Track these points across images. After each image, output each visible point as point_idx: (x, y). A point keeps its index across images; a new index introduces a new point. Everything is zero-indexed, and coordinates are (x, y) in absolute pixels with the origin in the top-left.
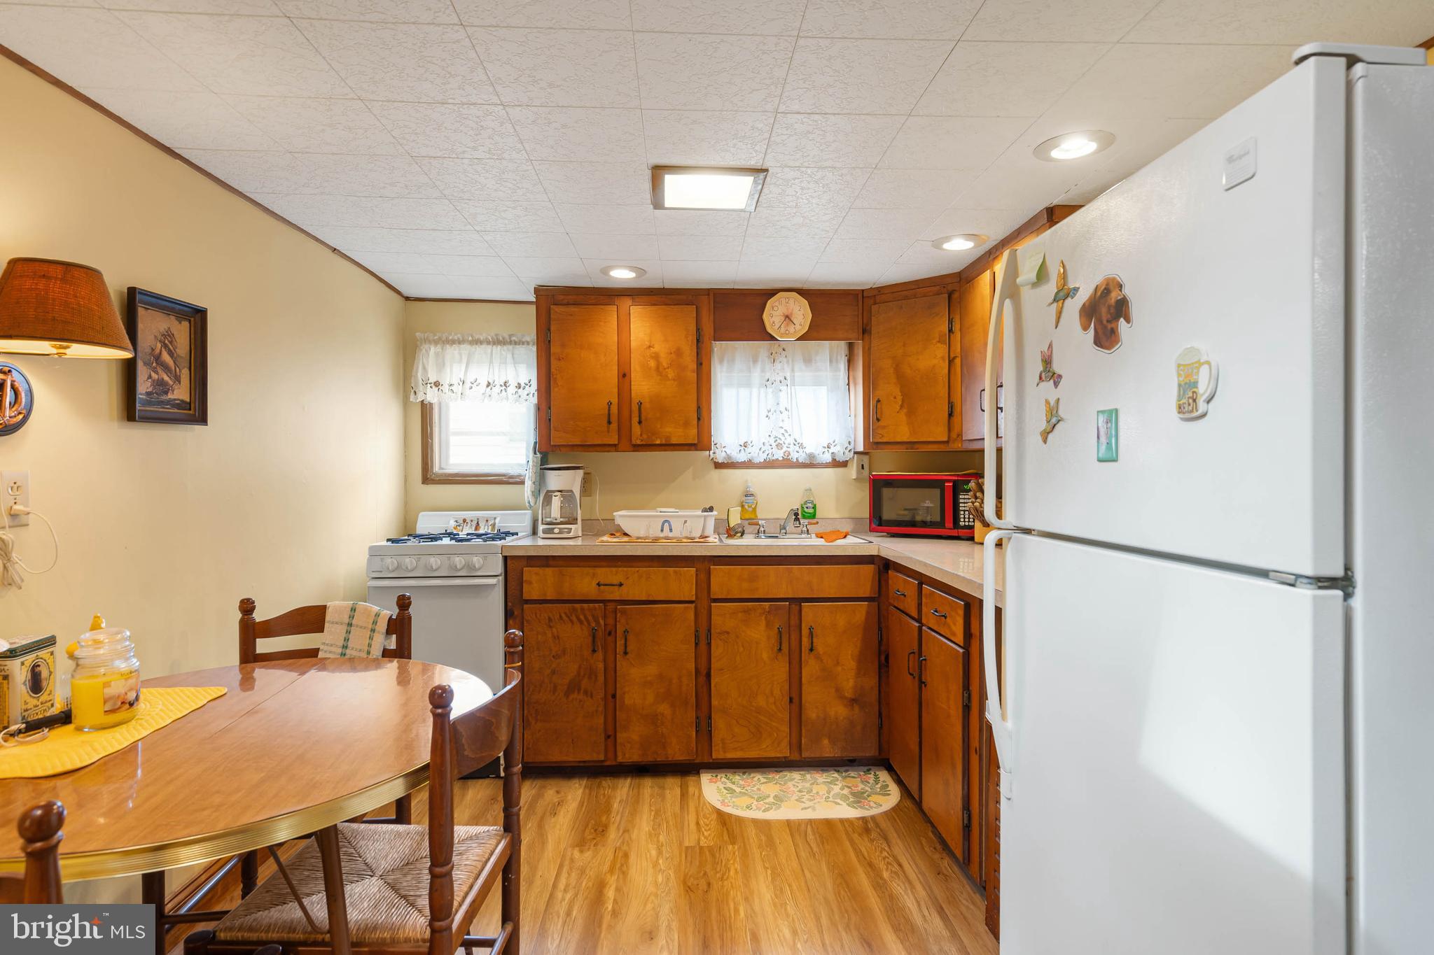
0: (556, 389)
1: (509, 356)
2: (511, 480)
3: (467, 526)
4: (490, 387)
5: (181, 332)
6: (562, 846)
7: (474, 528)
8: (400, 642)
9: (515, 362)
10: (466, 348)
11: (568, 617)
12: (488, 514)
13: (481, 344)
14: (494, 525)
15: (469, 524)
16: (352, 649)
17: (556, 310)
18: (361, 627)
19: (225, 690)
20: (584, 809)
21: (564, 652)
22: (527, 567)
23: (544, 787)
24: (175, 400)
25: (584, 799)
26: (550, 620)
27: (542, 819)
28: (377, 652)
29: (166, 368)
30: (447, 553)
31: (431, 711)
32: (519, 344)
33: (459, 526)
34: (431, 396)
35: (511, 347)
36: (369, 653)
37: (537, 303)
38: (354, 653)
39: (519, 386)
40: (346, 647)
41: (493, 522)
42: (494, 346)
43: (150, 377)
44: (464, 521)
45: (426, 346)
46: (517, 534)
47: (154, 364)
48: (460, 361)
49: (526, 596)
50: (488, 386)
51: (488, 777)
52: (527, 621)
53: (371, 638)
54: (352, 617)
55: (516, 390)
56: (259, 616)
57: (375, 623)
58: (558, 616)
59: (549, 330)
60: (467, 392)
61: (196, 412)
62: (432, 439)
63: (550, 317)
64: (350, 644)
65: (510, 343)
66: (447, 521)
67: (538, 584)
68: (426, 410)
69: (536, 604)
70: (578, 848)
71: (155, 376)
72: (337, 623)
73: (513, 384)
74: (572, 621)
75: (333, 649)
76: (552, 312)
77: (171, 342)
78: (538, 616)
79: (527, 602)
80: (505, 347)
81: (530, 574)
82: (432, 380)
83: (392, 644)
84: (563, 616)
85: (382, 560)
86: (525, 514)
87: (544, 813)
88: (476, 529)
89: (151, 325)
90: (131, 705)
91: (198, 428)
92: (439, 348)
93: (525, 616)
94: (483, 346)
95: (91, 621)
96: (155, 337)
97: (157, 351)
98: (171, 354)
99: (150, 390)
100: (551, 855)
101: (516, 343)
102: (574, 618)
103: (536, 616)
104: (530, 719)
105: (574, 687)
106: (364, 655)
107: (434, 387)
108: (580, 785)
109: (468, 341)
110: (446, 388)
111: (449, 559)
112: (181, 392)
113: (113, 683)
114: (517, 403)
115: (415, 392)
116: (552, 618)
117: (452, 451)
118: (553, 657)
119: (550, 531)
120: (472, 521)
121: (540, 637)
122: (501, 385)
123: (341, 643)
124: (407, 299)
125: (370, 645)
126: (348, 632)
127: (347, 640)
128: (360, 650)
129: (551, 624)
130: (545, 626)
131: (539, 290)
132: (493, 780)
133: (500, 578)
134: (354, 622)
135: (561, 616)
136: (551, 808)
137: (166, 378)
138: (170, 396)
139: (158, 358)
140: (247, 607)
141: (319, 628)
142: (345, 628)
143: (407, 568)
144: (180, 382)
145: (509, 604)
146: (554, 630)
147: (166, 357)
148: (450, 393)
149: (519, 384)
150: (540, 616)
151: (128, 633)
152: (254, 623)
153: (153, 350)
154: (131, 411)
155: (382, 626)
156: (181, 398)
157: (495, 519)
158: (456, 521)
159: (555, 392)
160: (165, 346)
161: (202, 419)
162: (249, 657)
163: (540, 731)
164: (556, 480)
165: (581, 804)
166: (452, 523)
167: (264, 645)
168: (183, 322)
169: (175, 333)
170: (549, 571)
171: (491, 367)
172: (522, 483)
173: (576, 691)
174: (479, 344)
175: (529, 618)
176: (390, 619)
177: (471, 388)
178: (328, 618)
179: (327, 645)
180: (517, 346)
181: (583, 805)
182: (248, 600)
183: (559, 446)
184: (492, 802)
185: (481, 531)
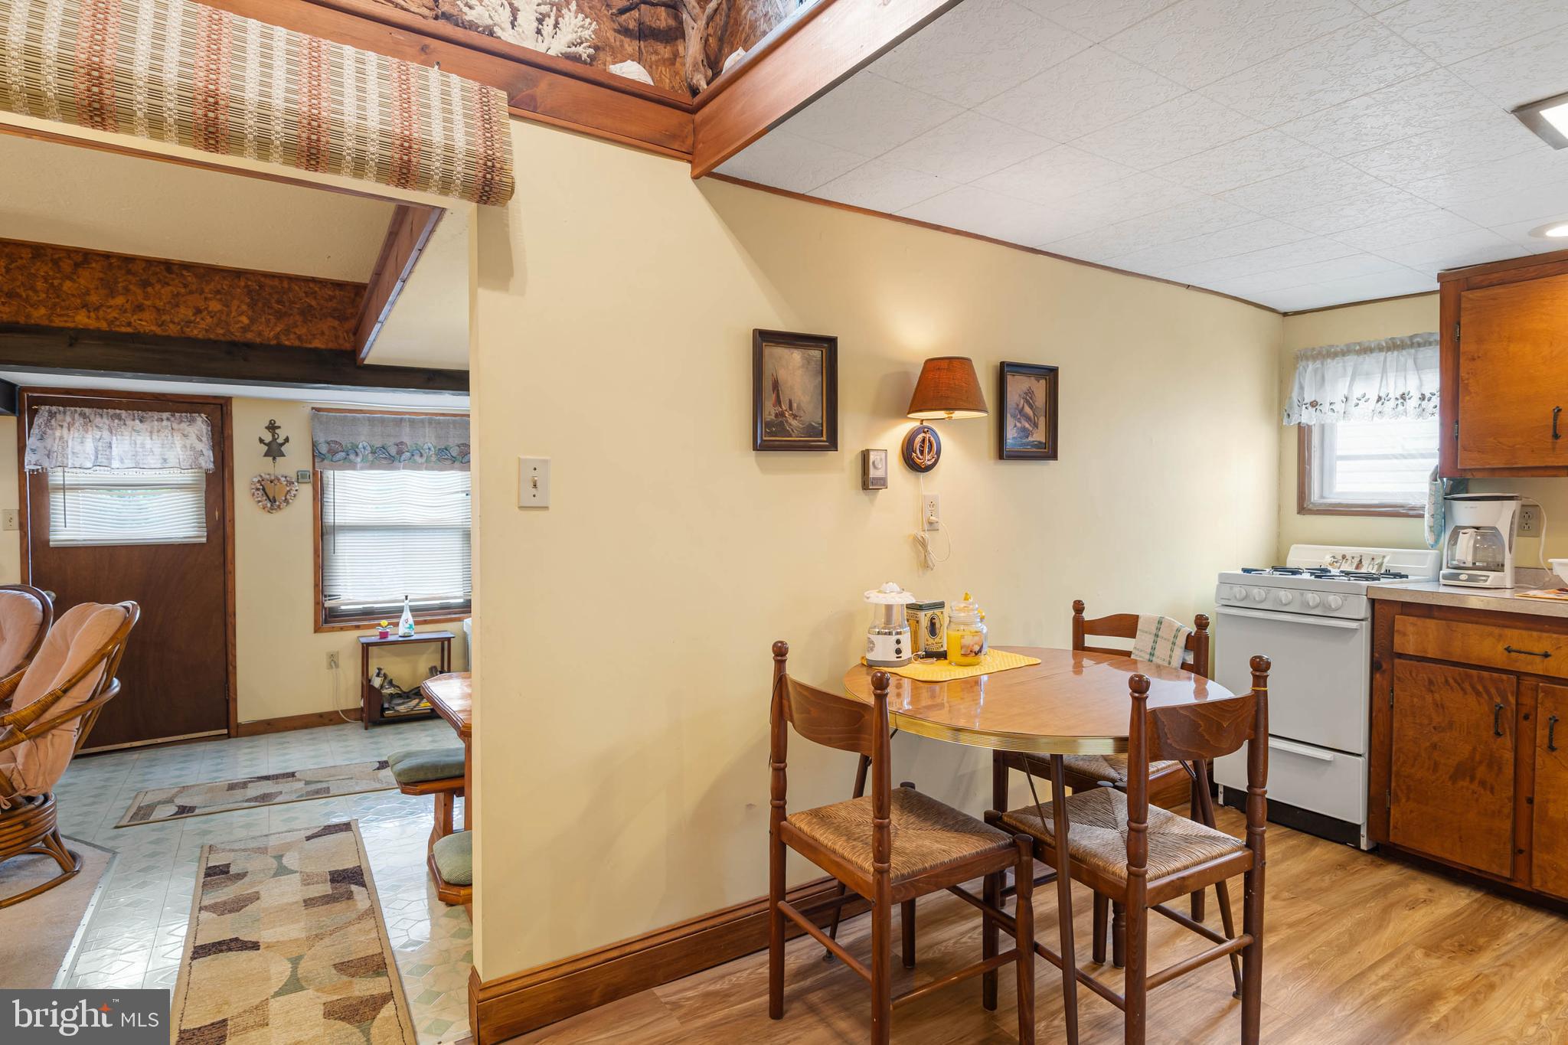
0: (1467, 398)
1: (1410, 362)
2: (1411, 512)
3: (1346, 562)
4: (1380, 403)
5: (1040, 388)
6: (1404, 940)
7: (1354, 566)
8: (1197, 658)
9: (1418, 368)
10: (1351, 359)
11: (1459, 684)
12: (1375, 552)
13: (1371, 352)
14: (1380, 565)
15: (1349, 562)
16: (1158, 657)
17: (1471, 296)
18: (1165, 639)
19: (1039, 661)
20: (1456, 920)
21: (1451, 724)
22: (1401, 614)
23: (1415, 879)
24: (1034, 441)
25: (1465, 911)
26: (1431, 682)
27: (1392, 905)
28: (1176, 662)
29: (1028, 419)
30: (1302, 589)
31: (1131, 695)
32: (1425, 346)
33: (1336, 562)
34: (1307, 417)
35: (1413, 351)
36: (1170, 663)
37: (1442, 292)
38: (1160, 662)
39: (1423, 398)
40: (1153, 655)
41: (1380, 561)
42: (1390, 353)
43: (1015, 426)
44: (1344, 557)
45: (1304, 363)
46: (1407, 577)
47: (1019, 416)
48: (1344, 375)
49: (1397, 648)
50: (1378, 401)
51: (1345, 844)
52: (1399, 679)
53: (1172, 650)
54: (1159, 629)
55: (1420, 402)
56: (1088, 615)
57: (1176, 637)
58: (1443, 680)
59: (1459, 324)
60: (1352, 409)
61: (1048, 451)
62: (1310, 465)
63: (1459, 305)
64: (1157, 653)
65: (1412, 345)
66: (1322, 557)
67: (1411, 637)
68: (1303, 432)
69: (1411, 660)
70: (1424, 951)
71: (1018, 425)
72: (1146, 632)
73: (1415, 395)
74: (1463, 689)
75: (1143, 654)
76: (1463, 300)
77: (1031, 398)
78: (1414, 675)
79: (1400, 656)
80: (1404, 352)
81: (1402, 622)
82: (1308, 400)
83: (1190, 659)
84: (1451, 681)
85: (1231, 588)
86: (1427, 554)
87: (1398, 902)
88: (1357, 568)
89: (1017, 387)
90: (976, 654)
91: (1052, 462)
92: (1318, 364)
93: (1395, 671)
94: (1374, 355)
95: (964, 596)
96: (1020, 395)
97: (1021, 406)
98: (1031, 407)
99: (1015, 435)
100: (1383, 940)
101: (1419, 345)
102: (1467, 686)
103: (1411, 674)
104: (1399, 793)
105: (1464, 771)
106: (1166, 664)
107: (1310, 408)
108: (1469, 895)
109: (1355, 350)
110: (1326, 407)
111: (1302, 595)
112: (1039, 436)
113: (966, 637)
114: (1421, 418)
115: (1289, 415)
116: (1434, 680)
117: (1339, 477)
118: (1435, 728)
119: (1455, 577)
120: (1353, 558)
121: (1415, 700)
122: (1397, 399)
123: (1149, 651)
124: (1285, 314)
125: (1171, 657)
126: (1155, 642)
127: (1153, 648)
128: (1164, 660)
129: (1432, 688)
130: (1423, 689)
131: (1441, 277)
132: (1350, 849)
133: (1364, 623)
134: (1160, 634)
135: (1447, 681)
136: (1411, 901)
137: (1027, 425)
138: (1030, 439)
139: (1021, 411)
140: (1079, 607)
141: (1132, 634)
142: (1152, 637)
143: (1255, 599)
144: (1037, 428)
145: (1376, 655)
146: (1437, 696)
147: (1027, 410)
148: (1331, 413)
149: (1422, 394)
150: (1417, 675)
151: (977, 606)
152: (1083, 621)
153: (1018, 405)
154: (1003, 453)
155: (1181, 641)
156: (1038, 439)
157: (1384, 557)
158: (1334, 557)
159: (1465, 401)
160: (1027, 402)
161: (1054, 456)
162: (1079, 645)
163: (1411, 812)
164: (1466, 513)
165: (1458, 914)
166: (1328, 559)
167: (1091, 641)
168: (1041, 381)
169: (1034, 391)
170: (1431, 624)
171: (1385, 375)
172: (1422, 516)
173: (1468, 779)
174: (1369, 352)
175: (1401, 676)
176: (1189, 636)
177: (1357, 405)
178: (1139, 627)
179: (1138, 650)
180: (1421, 349)
181: (1458, 916)
182: (1079, 601)
183: (1470, 470)
184: (1338, 867)
185: (1364, 570)
